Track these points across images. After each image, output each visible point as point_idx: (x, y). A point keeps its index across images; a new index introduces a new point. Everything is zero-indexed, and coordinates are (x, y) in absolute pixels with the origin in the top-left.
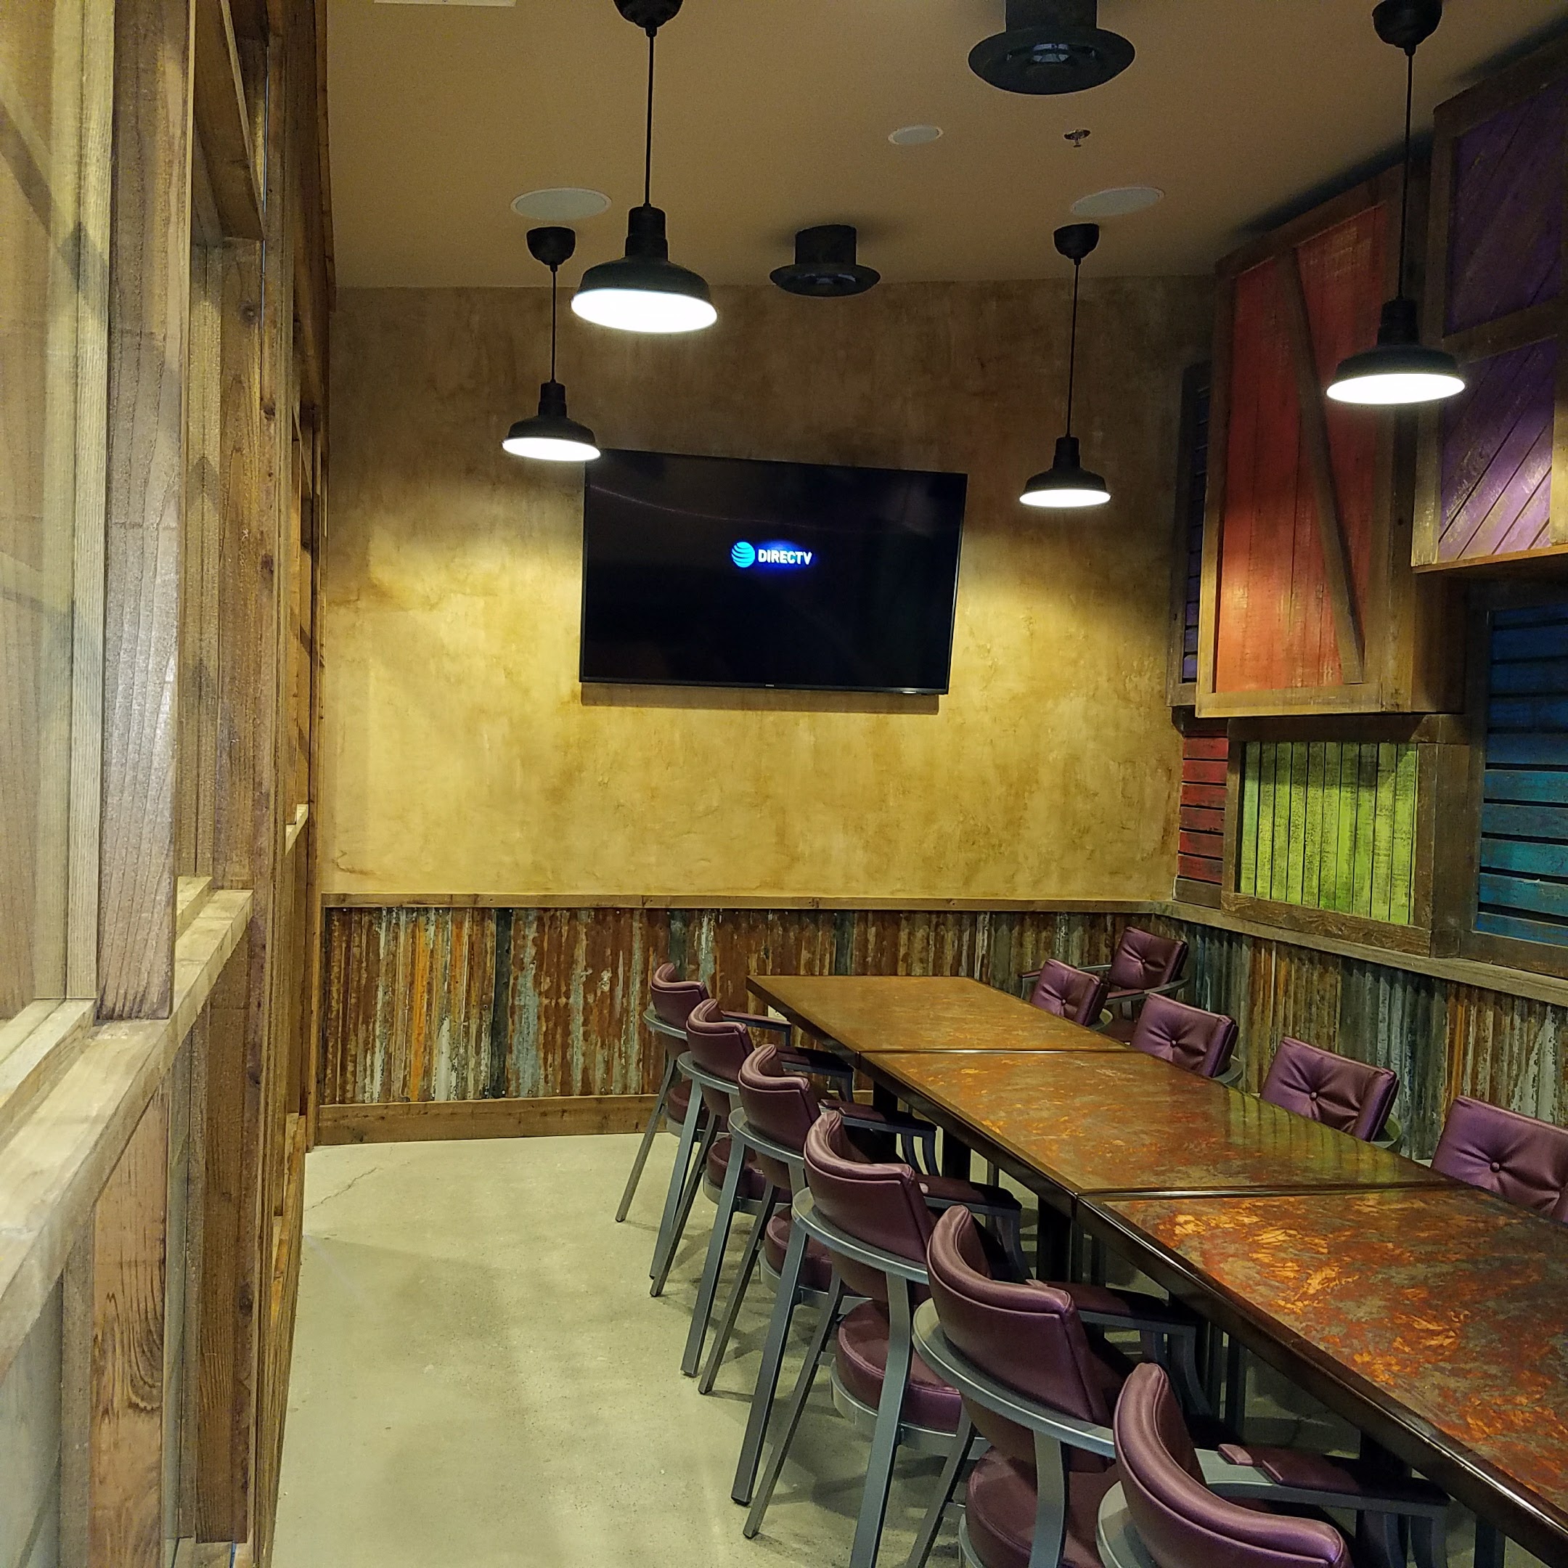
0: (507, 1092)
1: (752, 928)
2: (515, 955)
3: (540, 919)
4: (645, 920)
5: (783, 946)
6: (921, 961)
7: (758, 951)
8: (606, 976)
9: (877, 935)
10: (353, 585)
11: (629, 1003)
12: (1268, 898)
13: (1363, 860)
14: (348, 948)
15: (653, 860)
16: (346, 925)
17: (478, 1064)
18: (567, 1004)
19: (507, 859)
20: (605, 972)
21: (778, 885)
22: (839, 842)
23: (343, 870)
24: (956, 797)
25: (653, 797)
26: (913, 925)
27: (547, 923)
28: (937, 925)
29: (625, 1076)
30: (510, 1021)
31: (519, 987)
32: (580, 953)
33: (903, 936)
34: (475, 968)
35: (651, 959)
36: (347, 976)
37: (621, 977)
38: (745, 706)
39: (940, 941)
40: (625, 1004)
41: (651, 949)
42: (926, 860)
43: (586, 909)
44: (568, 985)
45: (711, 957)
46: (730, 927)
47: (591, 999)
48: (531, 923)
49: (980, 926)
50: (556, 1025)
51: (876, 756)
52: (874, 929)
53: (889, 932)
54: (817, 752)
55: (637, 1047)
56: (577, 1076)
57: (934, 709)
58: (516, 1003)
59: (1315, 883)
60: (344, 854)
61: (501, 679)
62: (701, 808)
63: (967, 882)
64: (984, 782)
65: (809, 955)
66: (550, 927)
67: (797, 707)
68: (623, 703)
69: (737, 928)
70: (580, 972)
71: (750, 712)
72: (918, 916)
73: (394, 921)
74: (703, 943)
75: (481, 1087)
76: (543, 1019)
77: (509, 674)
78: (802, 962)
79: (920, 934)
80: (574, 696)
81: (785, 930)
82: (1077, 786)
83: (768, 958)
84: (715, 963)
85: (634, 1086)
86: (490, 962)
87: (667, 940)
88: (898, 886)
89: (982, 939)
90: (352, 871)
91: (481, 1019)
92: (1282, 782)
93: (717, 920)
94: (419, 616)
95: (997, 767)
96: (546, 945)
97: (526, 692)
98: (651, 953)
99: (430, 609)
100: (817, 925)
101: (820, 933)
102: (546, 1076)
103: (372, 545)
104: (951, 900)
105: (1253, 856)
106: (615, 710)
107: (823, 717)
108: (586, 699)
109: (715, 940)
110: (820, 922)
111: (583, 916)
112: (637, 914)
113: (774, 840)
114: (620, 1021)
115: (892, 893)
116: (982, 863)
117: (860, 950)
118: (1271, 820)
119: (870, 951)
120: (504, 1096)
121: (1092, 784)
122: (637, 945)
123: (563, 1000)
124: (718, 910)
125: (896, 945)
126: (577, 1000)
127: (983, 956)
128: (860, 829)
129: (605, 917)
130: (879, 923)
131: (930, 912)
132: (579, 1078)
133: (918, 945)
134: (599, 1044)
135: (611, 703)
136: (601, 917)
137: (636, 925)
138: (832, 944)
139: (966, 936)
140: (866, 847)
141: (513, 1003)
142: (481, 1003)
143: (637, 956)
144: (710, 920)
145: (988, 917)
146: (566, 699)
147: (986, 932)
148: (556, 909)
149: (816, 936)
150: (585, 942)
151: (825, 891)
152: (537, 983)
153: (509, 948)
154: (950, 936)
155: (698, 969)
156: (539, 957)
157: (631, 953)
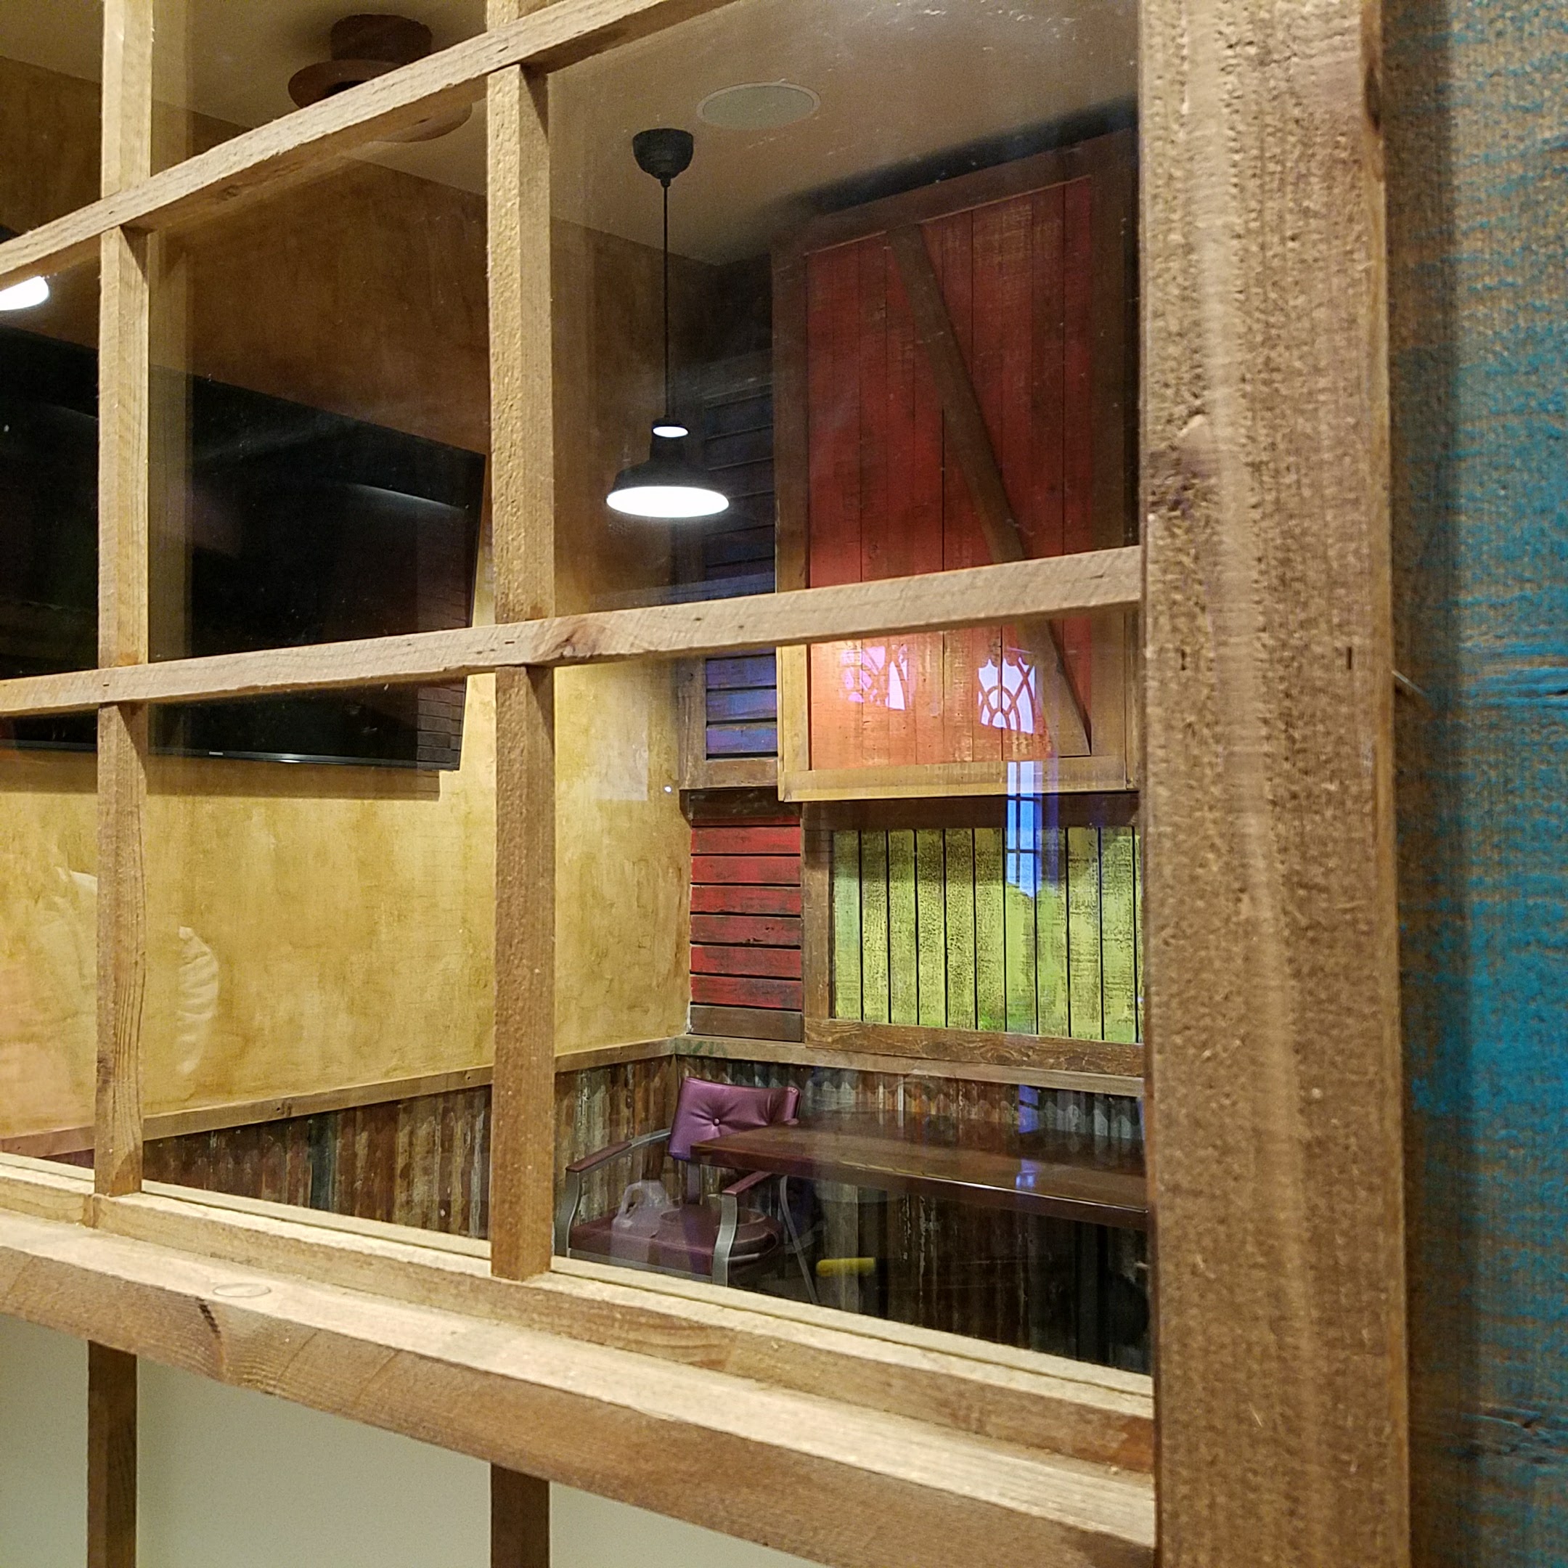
1: (186, 1165)
6: (426, 1171)
9: (368, 1144)
12: (886, 1021)
13: (1052, 969)
22: (313, 1003)
26: (415, 1119)
28: (445, 1114)
33: (402, 1138)
39: (449, 1137)
42: (429, 1017)
51: (362, 864)
52: (365, 1135)
53: (383, 1136)
54: (280, 860)
57: (434, 793)
59: (968, 998)
72: (421, 1103)
79: (423, 1131)
81: (236, 1159)
82: (593, 896)
88: (394, 1063)
92: (901, 878)
100: (282, 1145)
101: (289, 1155)
104: (465, 1072)
105: (855, 971)
107: (284, 804)
110: (289, 1138)
113: (215, 1013)
115: (387, 1074)
117: (345, 1173)
118: (884, 926)
119: (359, 1171)
121: (609, 891)
125: (393, 1154)
128: (342, 979)
130: (371, 1126)
131: (435, 1098)
133: (421, 1148)
138: (305, 1171)
139: (479, 1123)
140: (350, 1009)
149: (284, 1162)
151: (294, 1086)
154: (460, 1127)
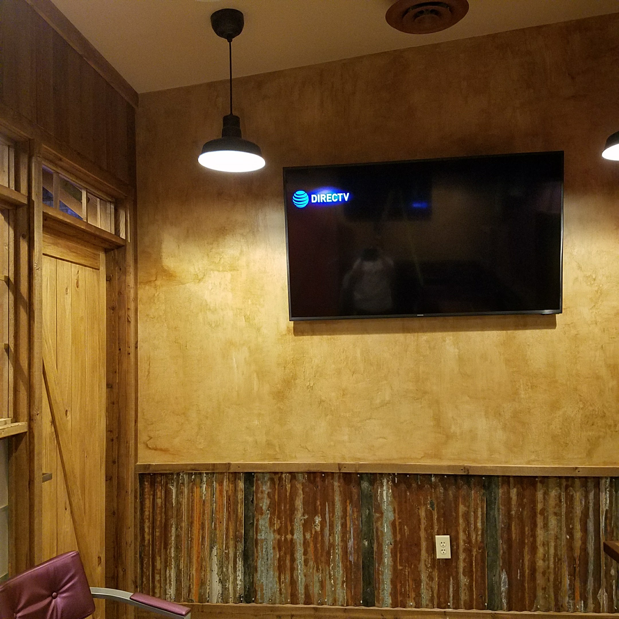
0: (255, 598)
1: (420, 488)
2: (256, 504)
3: (272, 480)
4: (342, 480)
5: (444, 501)
6: (555, 514)
7: (425, 504)
8: (318, 520)
9: (518, 494)
10: (153, 271)
11: (334, 540)
14: (154, 499)
15: (346, 438)
16: (153, 484)
17: (235, 579)
18: (292, 539)
19: (250, 439)
20: (317, 517)
21: (437, 456)
22: (482, 424)
23: (150, 448)
24: (576, 389)
25: (344, 395)
26: (547, 487)
27: (277, 482)
28: (567, 487)
29: (334, 592)
30: (255, 550)
31: (260, 527)
32: (299, 503)
33: (540, 495)
34: (232, 513)
35: (349, 508)
36: (153, 517)
37: (328, 521)
38: (405, 330)
39: (570, 499)
40: (331, 541)
41: (348, 501)
42: (554, 437)
43: (302, 473)
44: (292, 526)
45: (391, 508)
46: (403, 487)
47: (308, 536)
48: (266, 482)
49: (602, 487)
50: (285, 554)
51: (507, 361)
52: (515, 490)
53: (527, 493)
54: (461, 360)
55: (341, 572)
56: (301, 589)
57: (552, 324)
58: (259, 538)
60: (151, 438)
61: (242, 323)
62: (378, 401)
63: (590, 454)
64: (598, 378)
65: (465, 509)
66: (278, 485)
67: (444, 329)
68: (321, 333)
69: (409, 487)
70: (299, 516)
71: (409, 334)
72: (550, 480)
73: (180, 482)
74: (385, 498)
75: (238, 595)
76: (277, 549)
77: (247, 319)
78: (460, 514)
79: (553, 493)
80: (289, 330)
81: (446, 489)
83: (433, 509)
84: (395, 513)
85: (341, 600)
86: (241, 509)
87: (359, 496)
88: (533, 457)
89: (605, 498)
90: (156, 449)
91: (236, 548)
93: (393, 481)
94: (192, 287)
95: (608, 366)
96: (276, 497)
97: (259, 330)
98: (348, 504)
99: (199, 282)
100: (469, 486)
101: (473, 492)
102: (280, 590)
103: (163, 246)
104: (576, 468)
106: (316, 338)
107: (464, 335)
108: (297, 332)
109: (394, 496)
110: (472, 484)
111: (300, 477)
112: (336, 477)
113: (432, 423)
114: (328, 553)
115: (528, 463)
116: (601, 439)
117: (505, 505)
119: (513, 506)
120: (253, 601)
122: (337, 498)
123: (289, 537)
124: (394, 474)
125: (534, 502)
126: (298, 536)
127: (607, 511)
128: (498, 414)
129: (315, 478)
130: (519, 486)
131: (560, 478)
132: (303, 591)
133: (552, 502)
134: (315, 569)
135: (313, 333)
136: (312, 478)
137: (336, 484)
138: (482, 500)
139: (591, 496)
140: (504, 428)
141: (257, 538)
142: (236, 537)
143: (338, 506)
144: (388, 481)
145: (608, 480)
146: (284, 333)
147: (608, 492)
148: (282, 473)
149: (470, 494)
150: (302, 497)
151: (474, 461)
152: (272, 524)
153: (253, 499)
154: (578, 496)
155: (382, 517)
156: (272, 507)
157: (333, 504)
